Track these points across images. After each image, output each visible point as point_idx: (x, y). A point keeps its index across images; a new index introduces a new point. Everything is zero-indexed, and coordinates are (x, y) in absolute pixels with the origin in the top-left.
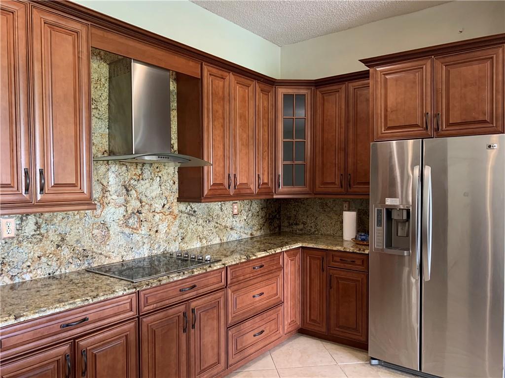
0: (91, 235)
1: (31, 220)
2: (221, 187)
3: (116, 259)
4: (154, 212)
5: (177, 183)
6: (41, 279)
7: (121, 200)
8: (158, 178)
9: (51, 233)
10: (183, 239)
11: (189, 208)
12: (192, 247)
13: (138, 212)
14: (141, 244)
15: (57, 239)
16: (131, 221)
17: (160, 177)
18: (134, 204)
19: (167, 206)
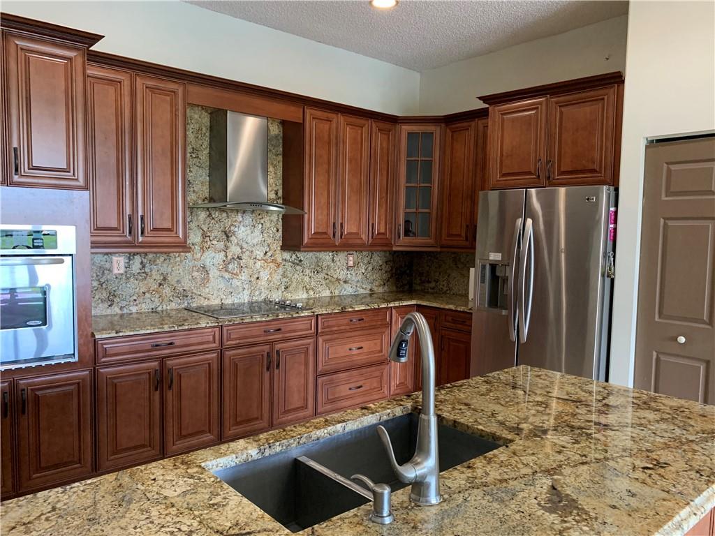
0: (190, 277)
1: (138, 259)
2: (325, 236)
3: (215, 302)
4: (255, 258)
5: (280, 230)
6: (145, 313)
7: (221, 245)
8: (260, 226)
9: (154, 273)
10: (286, 288)
11: (294, 257)
12: (297, 298)
13: (238, 257)
14: (241, 289)
15: (160, 278)
16: (230, 266)
17: (262, 224)
18: (234, 250)
19: (269, 254)
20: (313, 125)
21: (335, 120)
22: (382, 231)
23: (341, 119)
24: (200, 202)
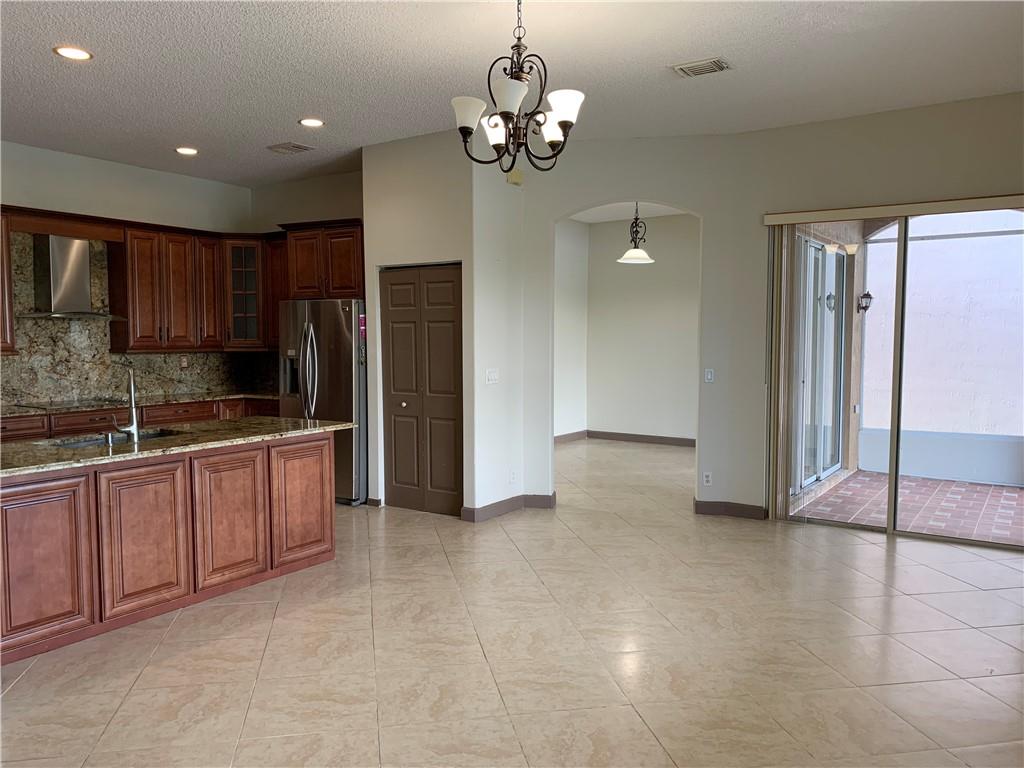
2: (150, 339)
3: (44, 400)
4: (83, 361)
5: (108, 335)
7: (48, 349)
8: (87, 331)
10: (117, 387)
11: (123, 359)
13: (66, 360)
14: (70, 389)
16: (58, 368)
17: (89, 330)
18: (62, 353)
19: (97, 357)
20: (133, 244)
21: (156, 239)
22: (212, 334)
23: (163, 237)
24: (26, 312)
